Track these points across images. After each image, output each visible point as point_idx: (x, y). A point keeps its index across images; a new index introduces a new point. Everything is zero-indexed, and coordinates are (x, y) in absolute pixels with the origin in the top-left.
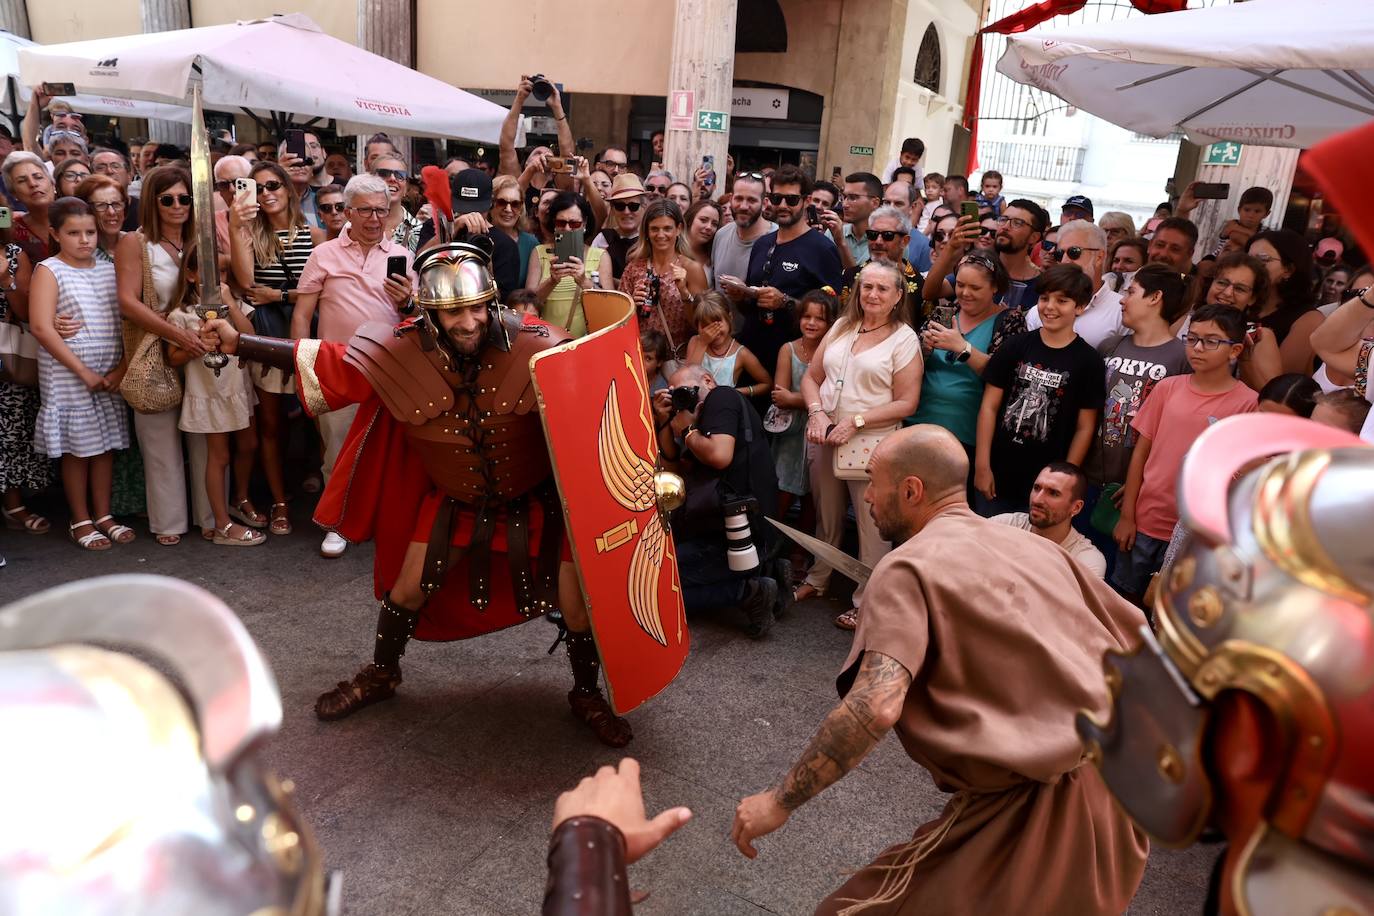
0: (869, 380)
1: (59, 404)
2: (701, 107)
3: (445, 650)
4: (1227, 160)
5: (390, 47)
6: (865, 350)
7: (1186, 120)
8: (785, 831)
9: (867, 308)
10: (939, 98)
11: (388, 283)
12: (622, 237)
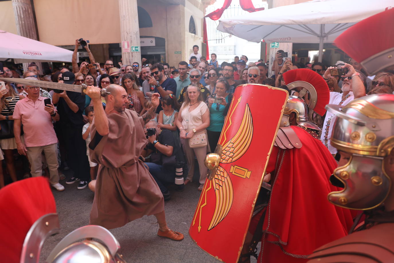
2: (132, 45)
3: (83, 222)
4: (276, 47)
5: (30, 35)
6: (192, 110)
7: (265, 37)
8: (198, 255)
9: (191, 99)
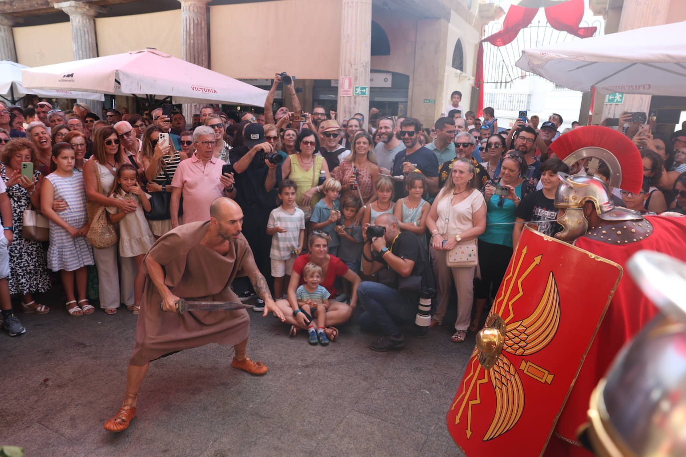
0: (461, 218)
1: (57, 245)
2: (356, 84)
4: (617, 101)
5: (198, 60)
6: (458, 203)
7: (597, 83)
8: (448, 448)
9: (456, 182)
10: (464, 74)
11: (222, 178)
12: (329, 151)
